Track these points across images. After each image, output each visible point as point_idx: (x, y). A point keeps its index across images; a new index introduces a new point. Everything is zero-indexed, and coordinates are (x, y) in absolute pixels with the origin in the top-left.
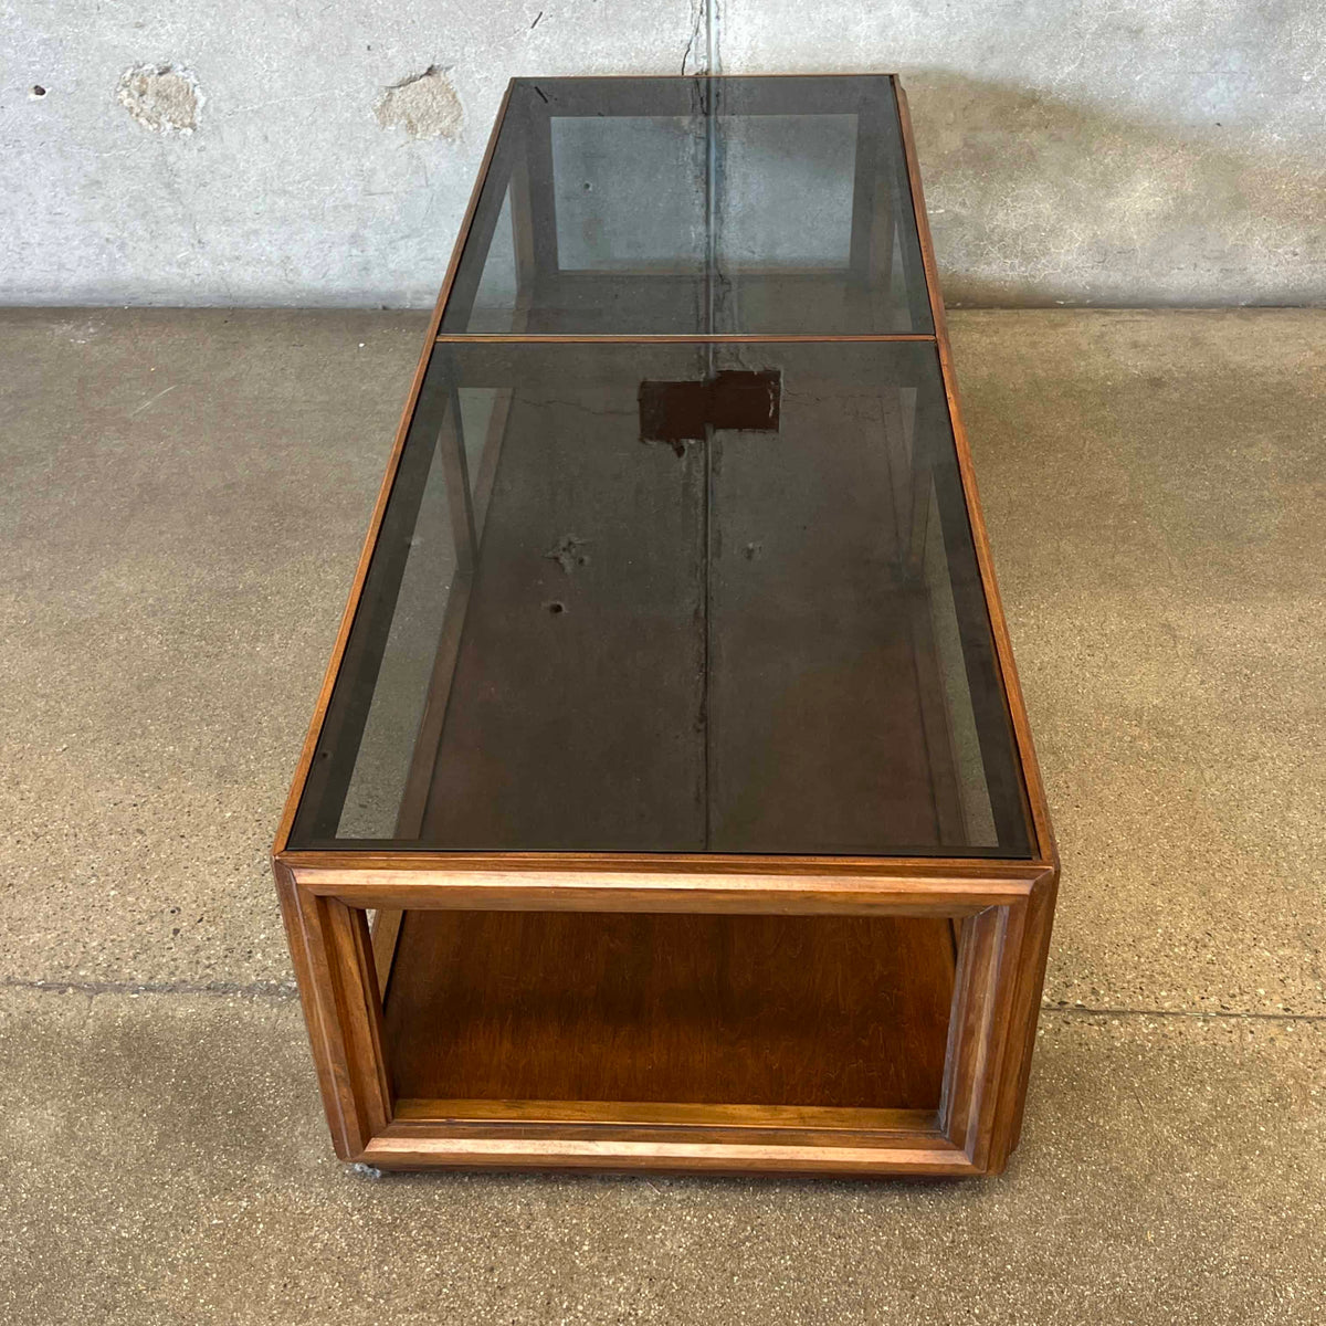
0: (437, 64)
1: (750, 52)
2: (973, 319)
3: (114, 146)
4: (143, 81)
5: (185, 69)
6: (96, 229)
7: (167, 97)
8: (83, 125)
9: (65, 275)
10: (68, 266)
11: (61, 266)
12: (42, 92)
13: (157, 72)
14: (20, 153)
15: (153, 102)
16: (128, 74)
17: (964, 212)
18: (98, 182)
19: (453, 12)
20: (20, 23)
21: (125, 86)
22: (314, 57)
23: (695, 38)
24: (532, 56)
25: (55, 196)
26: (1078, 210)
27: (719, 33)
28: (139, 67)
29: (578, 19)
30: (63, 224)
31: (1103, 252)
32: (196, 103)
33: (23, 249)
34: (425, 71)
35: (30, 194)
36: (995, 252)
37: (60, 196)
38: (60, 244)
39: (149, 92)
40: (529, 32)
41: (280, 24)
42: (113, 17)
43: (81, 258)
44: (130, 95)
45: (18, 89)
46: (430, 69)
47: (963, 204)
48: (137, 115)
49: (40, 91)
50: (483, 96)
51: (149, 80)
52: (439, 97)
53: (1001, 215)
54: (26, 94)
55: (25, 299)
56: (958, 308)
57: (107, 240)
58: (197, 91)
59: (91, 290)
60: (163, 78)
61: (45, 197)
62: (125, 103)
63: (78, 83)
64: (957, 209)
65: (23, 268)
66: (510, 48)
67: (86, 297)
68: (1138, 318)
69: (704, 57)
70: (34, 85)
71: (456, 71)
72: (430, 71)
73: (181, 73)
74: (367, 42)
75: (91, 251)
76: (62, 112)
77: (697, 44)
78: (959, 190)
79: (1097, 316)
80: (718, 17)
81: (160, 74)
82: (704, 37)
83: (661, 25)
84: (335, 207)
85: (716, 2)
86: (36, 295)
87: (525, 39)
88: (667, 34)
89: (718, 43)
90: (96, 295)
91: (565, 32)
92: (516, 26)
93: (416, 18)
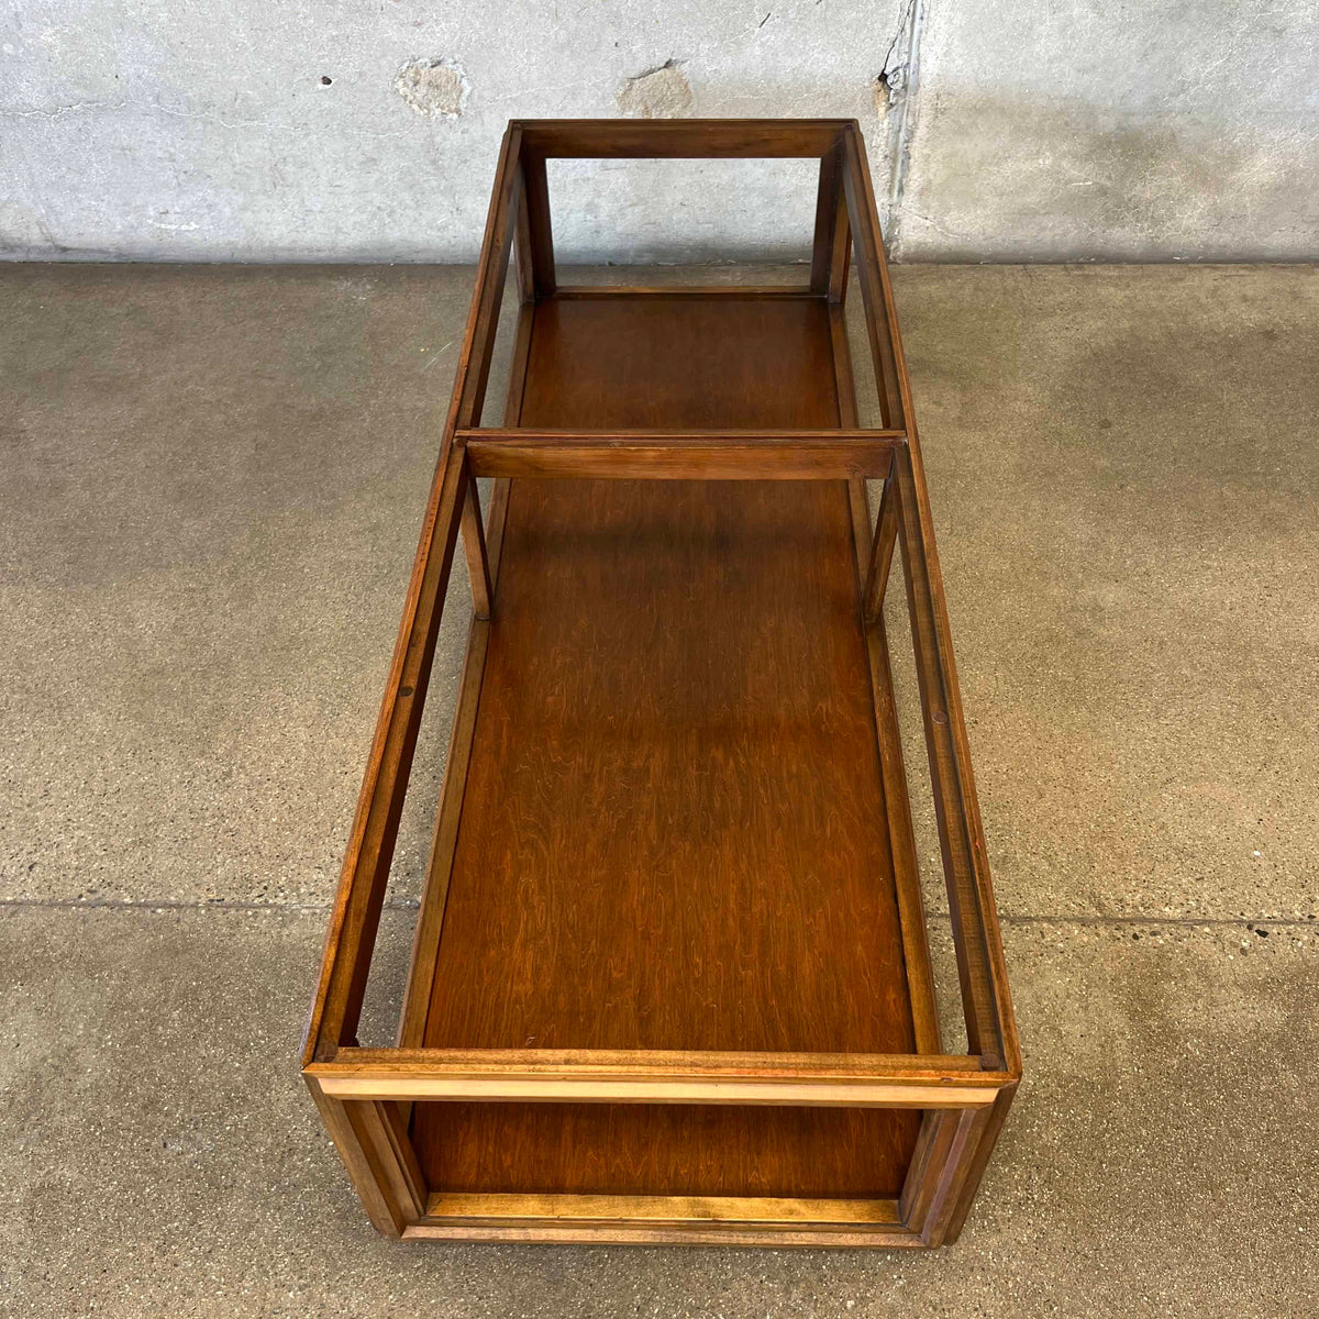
0: (674, 58)
1: (945, 49)
2: (1106, 273)
3: (390, 129)
4: (417, 73)
5: (455, 62)
6: (369, 199)
7: (437, 87)
8: (364, 110)
9: (341, 237)
10: (345, 230)
11: (339, 230)
12: (329, 82)
13: (430, 65)
14: (307, 135)
15: (425, 91)
16: (404, 67)
17: (1109, 184)
18: (373, 159)
19: (692, 13)
20: (312, 21)
21: (401, 77)
22: (568, 52)
23: (900, 37)
24: (758, 51)
25: (336, 171)
26: (1204, 182)
27: (921, 32)
28: (415, 61)
29: (802, 19)
30: (342, 194)
31: (1219, 217)
32: (461, 92)
33: (307, 215)
34: (662, 65)
35: (315, 170)
36: (1130, 217)
37: (340, 170)
38: (338, 212)
39: (422, 83)
40: (757, 31)
41: (540, 24)
42: (395, 17)
43: (355, 223)
44: (405, 84)
45: (308, 79)
46: (667, 63)
47: (1109, 178)
48: (411, 102)
49: (327, 81)
50: (711, 86)
51: (422, 72)
52: (673, 87)
53: (1139, 187)
54: (315, 84)
55: (305, 256)
56: (1093, 263)
57: (379, 208)
58: (464, 82)
59: (363, 250)
60: (435, 69)
61: (328, 172)
62: (401, 92)
63: (360, 74)
64: (1104, 181)
66: (739, 44)
67: (358, 255)
68: (1242, 272)
69: (906, 53)
70: (321, 77)
71: (690, 65)
72: (668, 65)
73: (450, 66)
74: (616, 40)
75: (364, 216)
76: (346, 100)
77: (901, 41)
78: (1107, 166)
79: (1207, 271)
80: (922, 18)
81: (433, 67)
82: (908, 36)
83: (873, 23)
84: (576, 181)
85: (922, 5)
86: (315, 254)
87: (753, 37)
88: (876, 33)
89: (919, 40)
90: (367, 253)
91: (788, 31)
92: (747, 26)
93: (659, 18)
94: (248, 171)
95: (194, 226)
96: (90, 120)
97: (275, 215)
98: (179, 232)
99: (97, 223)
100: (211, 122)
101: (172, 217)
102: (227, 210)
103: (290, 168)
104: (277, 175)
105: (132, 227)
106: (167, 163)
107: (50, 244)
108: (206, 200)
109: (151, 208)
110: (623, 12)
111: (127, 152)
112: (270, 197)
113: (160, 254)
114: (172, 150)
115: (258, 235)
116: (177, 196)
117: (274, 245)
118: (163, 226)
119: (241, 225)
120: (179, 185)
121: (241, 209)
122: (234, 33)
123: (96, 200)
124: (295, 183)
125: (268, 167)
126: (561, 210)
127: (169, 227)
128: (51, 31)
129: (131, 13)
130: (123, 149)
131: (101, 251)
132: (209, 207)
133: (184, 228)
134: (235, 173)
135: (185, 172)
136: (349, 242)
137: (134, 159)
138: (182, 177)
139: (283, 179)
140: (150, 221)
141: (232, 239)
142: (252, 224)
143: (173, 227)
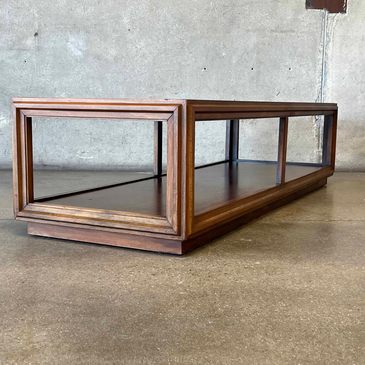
9: (140, 162)
10: (142, 159)
11: (140, 159)
14: (136, 127)
19: (257, 91)
20: (145, 92)
25: (143, 139)
27: (325, 98)
29: (289, 93)
30: (143, 147)
33: (130, 154)
35: (136, 138)
37: (144, 139)
38: (141, 153)
40: (276, 96)
41: (212, 94)
42: (170, 91)
43: (146, 157)
59: (147, 166)
61: (140, 139)
65: (129, 159)
67: (145, 168)
74: (234, 99)
75: (149, 154)
77: (318, 100)
80: (324, 94)
82: (320, 99)
83: (310, 95)
84: (219, 142)
85: (324, 90)
86: (131, 167)
87: (275, 98)
88: (311, 98)
89: (323, 100)
90: (147, 167)
91: (285, 97)
92: (273, 95)
93: (248, 93)
94: (115, 138)
95: (92, 157)
96: (68, 121)
97: (120, 153)
98: (86, 159)
99: (59, 156)
100: (107, 122)
101: (85, 154)
102: (105, 152)
103: (129, 137)
104: (124, 140)
105: (71, 157)
106: (89, 135)
107: (41, 163)
108: (98, 148)
109: (79, 151)
110: (237, 91)
111: (77, 132)
112: (120, 147)
113: (77, 167)
114: (92, 131)
115: (113, 161)
116: (89, 147)
117: (117, 164)
118: (81, 157)
119: (108, 157)
120: (91, 143)
121: (109, 151)
122: (121, 95)
123: (61, 148)
124: (129, 143)
125: (121, 137)
126: (213, 152)
127: (83, 157)
128: (64, 93)
129: (91, 89)
130: (76, 131)
131: (57, 166)
132: (99, 151)
133: (88, 158)
134: (111, 139)
135: (94, 139)
136: (142, 163)
137: (79, 134)
138: (93, 140)
139: (125, 141)
140: (77, 155)
141: (104, 162)
142: (112, 157)
143: (85, 158)
